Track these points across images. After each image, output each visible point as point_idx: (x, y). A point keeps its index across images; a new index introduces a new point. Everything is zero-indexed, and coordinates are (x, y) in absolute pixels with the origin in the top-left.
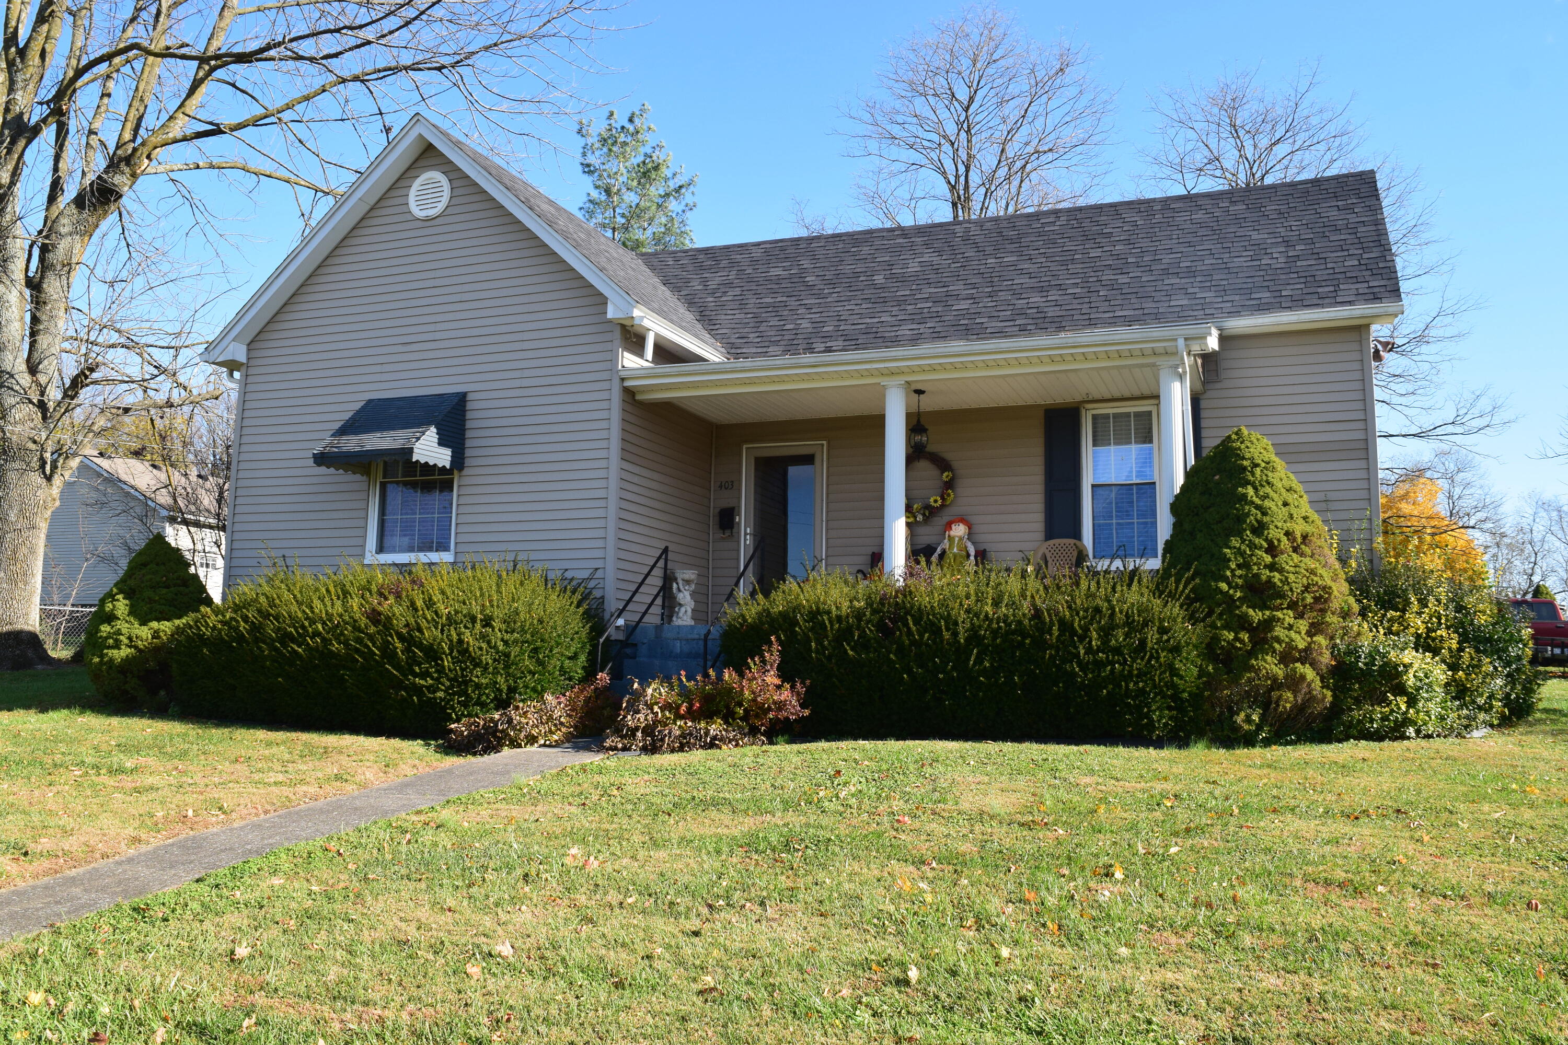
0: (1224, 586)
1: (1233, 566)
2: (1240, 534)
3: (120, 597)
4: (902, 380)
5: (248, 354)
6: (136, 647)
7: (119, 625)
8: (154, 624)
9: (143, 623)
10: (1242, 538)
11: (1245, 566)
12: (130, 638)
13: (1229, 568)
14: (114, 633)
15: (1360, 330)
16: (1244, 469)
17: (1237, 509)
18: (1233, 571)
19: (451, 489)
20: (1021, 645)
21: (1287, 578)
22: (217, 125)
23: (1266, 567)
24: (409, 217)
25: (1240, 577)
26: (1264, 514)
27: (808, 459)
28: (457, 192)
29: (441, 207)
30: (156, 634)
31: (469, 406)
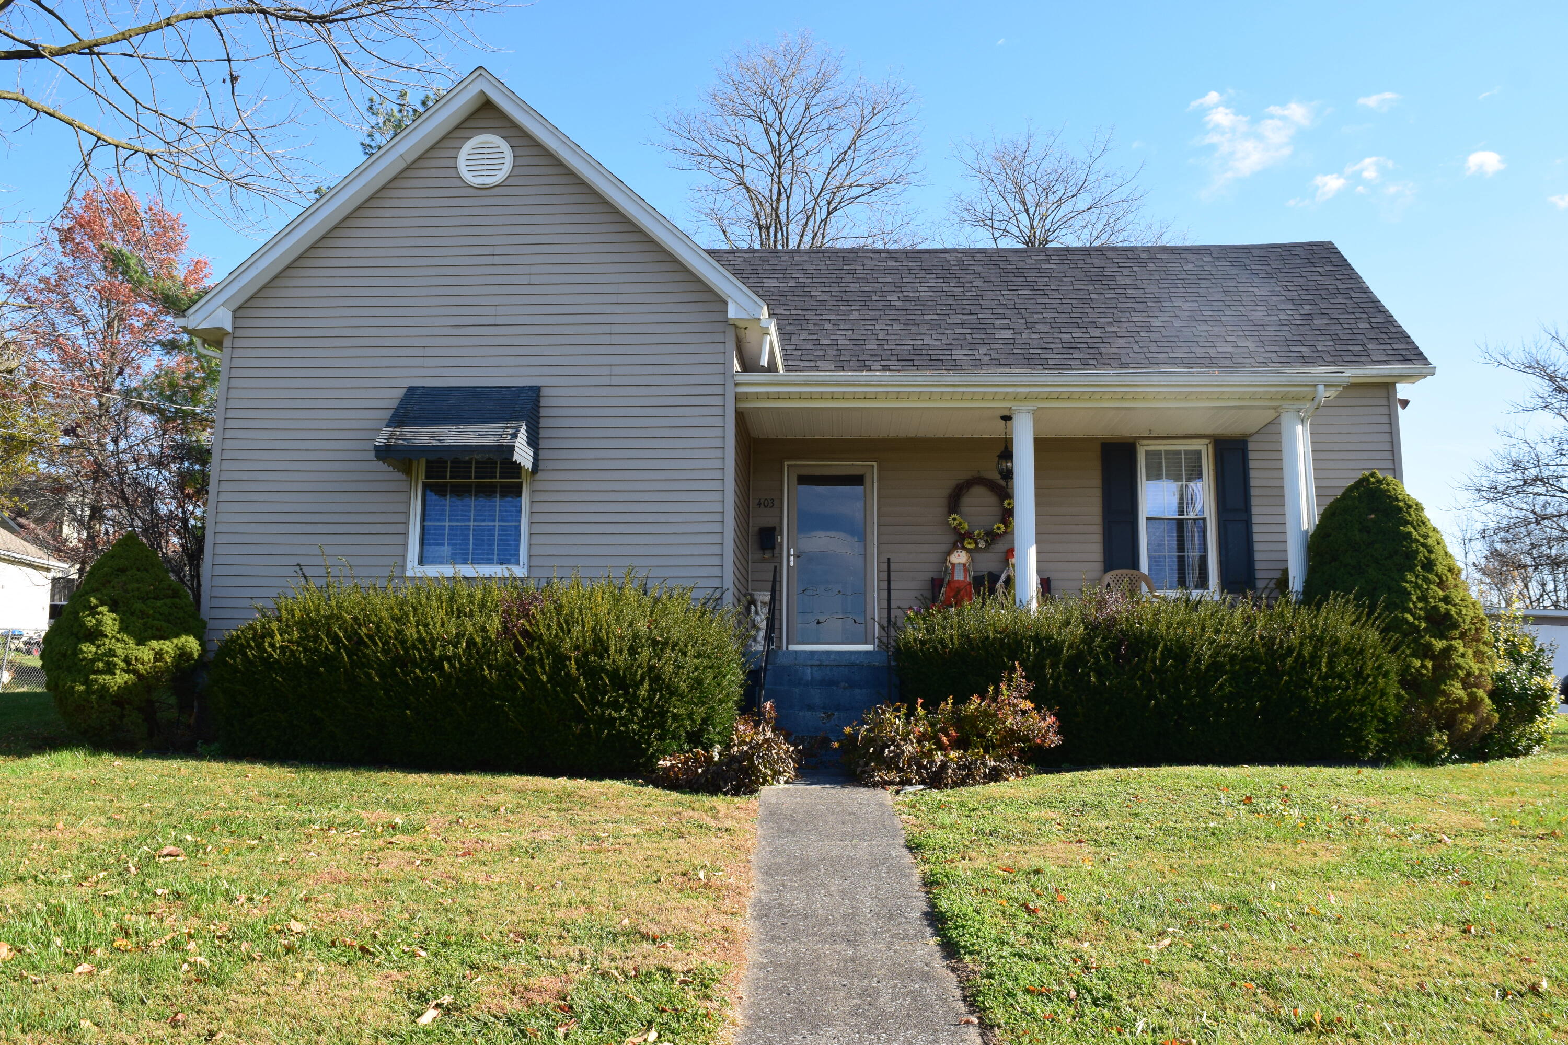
0: (1410, 618)
1: (1415, 599)
2: (1412, 569)
3: (104, 609)
4: (1033, 405)
5: (234, 323)
6: (135, 672)
7: (108, 644)
8: (154, 644)
9: (141, 642)
10: (1414, 573)
11: (1424, 598)
12: (127, 661)
13: (1410, 600)
14: (104, 654)
15: (1388, 388)
16: (1401, 509)
17: (1404, 546)
18: (1414, 603)
19: (519, 495)
20: (1256, 671)
21: (1461, 611)
22: (35, 46)
23: (1440, 600)
24: (457, 182)
25: (1421, 609)
26: (1430, 552)
27: (857, 480)
28: (521, 161)
29: (501, 176)
30: (159, 655)
31: (544, 402)
